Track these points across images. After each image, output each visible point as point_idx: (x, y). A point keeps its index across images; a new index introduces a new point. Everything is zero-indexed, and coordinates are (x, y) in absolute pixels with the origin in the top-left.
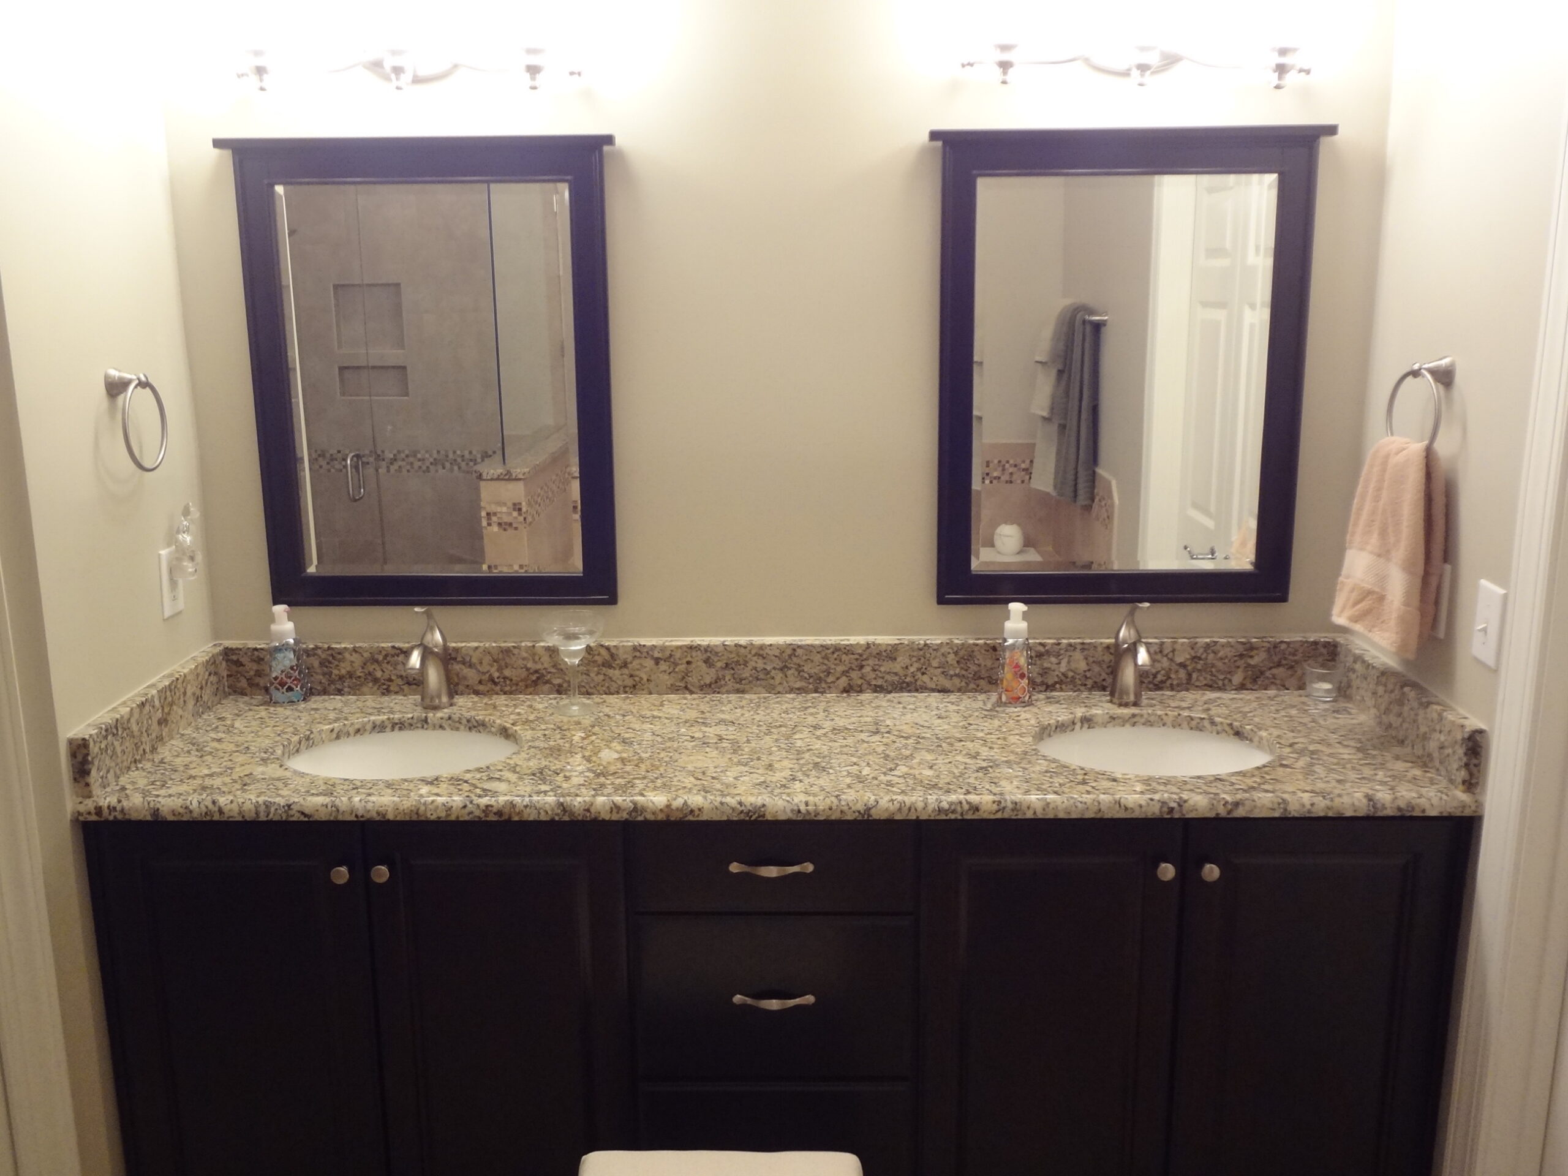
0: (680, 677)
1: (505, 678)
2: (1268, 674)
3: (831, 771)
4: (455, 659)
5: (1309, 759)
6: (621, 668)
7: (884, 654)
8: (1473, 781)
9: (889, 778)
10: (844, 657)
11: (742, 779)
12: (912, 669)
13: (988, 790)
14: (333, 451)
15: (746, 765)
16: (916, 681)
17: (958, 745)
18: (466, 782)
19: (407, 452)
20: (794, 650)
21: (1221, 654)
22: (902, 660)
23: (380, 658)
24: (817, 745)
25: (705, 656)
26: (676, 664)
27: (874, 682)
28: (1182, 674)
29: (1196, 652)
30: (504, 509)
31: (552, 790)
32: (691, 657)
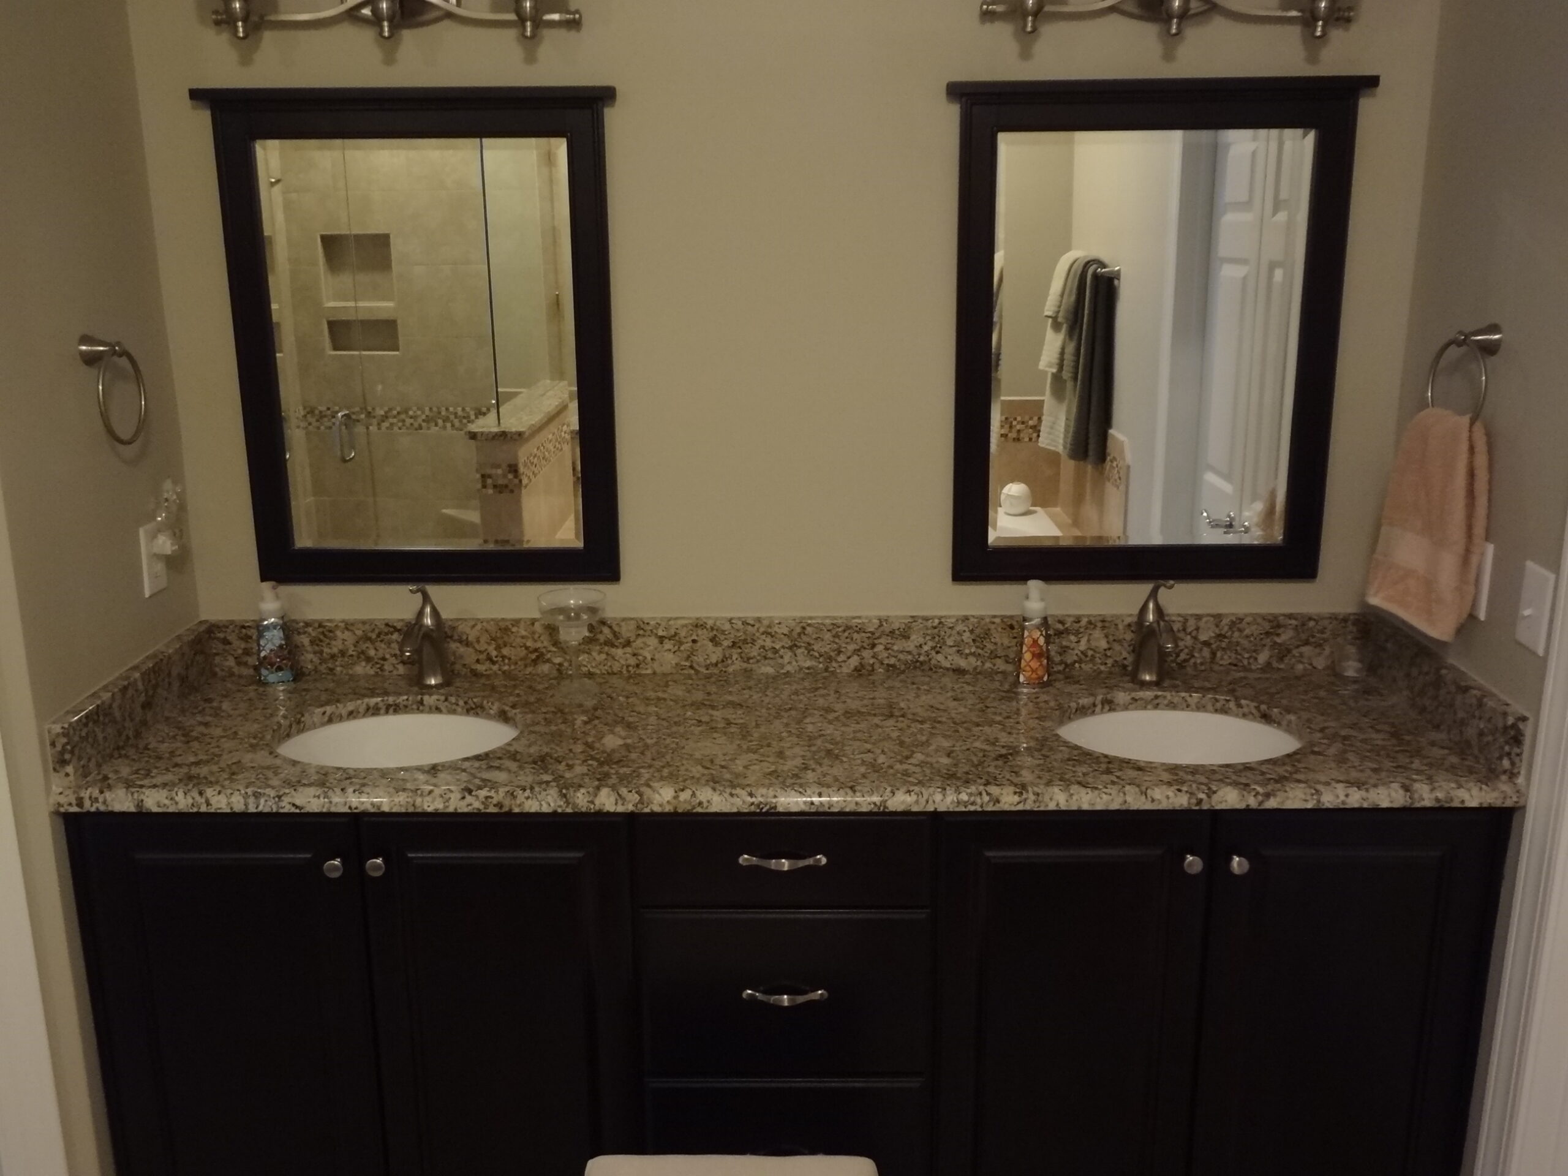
0: (685, 655)
1: (503, 657)
2: (1295, 652)
3: (845, 759)
4: (451, 637)
5: (1341, 745)
6: (624, 647)
7: (897, 632)
8: (1515, 771)
9: (905, 766)
10: (855, 636)
11: (752, 768)
12: (926, 648)
13: (1008, 780)
14: (323, 408)
15: (755, 752)
16: (930, 660)
17: (976, 730)
18: (464, 770)
19: (398, 409)
20: (804, 628)
21: (1247, 632)
22: (916, 639)
23: (374, 636)
24: (829, 730)
25: (711, 634)
26: (681, 643)
27: (886, 662)
28: (1206, 652)
29: (1221, 630)
30: (499, 471)
31: (554, 780)
32: (697, 636)
